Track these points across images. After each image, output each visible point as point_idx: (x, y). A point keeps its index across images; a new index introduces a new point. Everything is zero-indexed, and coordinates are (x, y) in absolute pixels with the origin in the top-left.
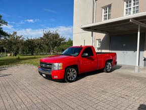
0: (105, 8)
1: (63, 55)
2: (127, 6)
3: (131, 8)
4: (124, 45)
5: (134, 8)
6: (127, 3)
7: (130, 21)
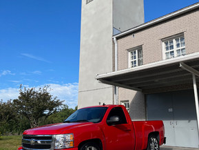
0: (132, 50)
1: (68, 122)
2: (167, 49)
3: (173, 52)
4: (170, 110)
5: (178, 51)
6: (166, 44)
7: (181, 66)
